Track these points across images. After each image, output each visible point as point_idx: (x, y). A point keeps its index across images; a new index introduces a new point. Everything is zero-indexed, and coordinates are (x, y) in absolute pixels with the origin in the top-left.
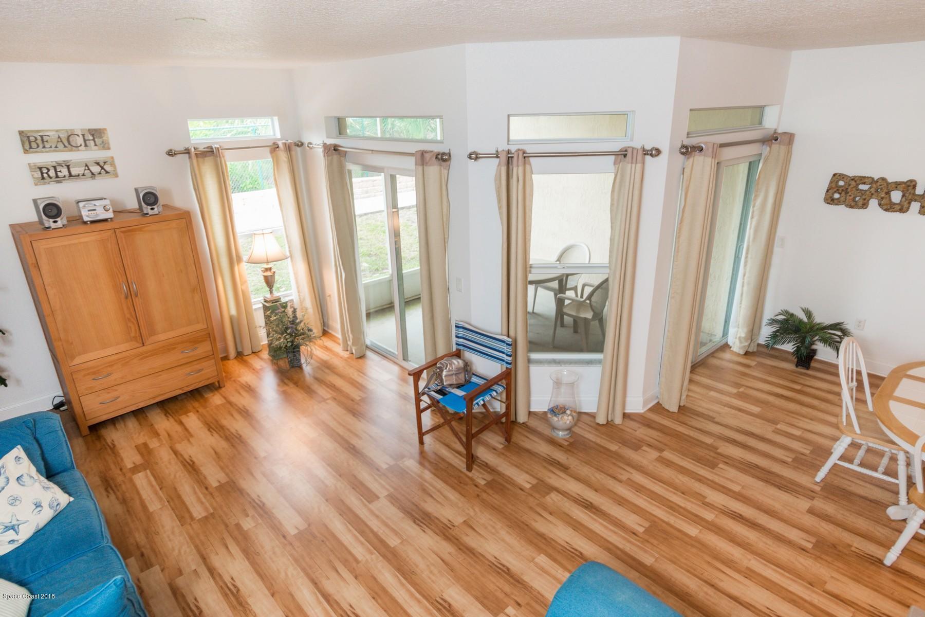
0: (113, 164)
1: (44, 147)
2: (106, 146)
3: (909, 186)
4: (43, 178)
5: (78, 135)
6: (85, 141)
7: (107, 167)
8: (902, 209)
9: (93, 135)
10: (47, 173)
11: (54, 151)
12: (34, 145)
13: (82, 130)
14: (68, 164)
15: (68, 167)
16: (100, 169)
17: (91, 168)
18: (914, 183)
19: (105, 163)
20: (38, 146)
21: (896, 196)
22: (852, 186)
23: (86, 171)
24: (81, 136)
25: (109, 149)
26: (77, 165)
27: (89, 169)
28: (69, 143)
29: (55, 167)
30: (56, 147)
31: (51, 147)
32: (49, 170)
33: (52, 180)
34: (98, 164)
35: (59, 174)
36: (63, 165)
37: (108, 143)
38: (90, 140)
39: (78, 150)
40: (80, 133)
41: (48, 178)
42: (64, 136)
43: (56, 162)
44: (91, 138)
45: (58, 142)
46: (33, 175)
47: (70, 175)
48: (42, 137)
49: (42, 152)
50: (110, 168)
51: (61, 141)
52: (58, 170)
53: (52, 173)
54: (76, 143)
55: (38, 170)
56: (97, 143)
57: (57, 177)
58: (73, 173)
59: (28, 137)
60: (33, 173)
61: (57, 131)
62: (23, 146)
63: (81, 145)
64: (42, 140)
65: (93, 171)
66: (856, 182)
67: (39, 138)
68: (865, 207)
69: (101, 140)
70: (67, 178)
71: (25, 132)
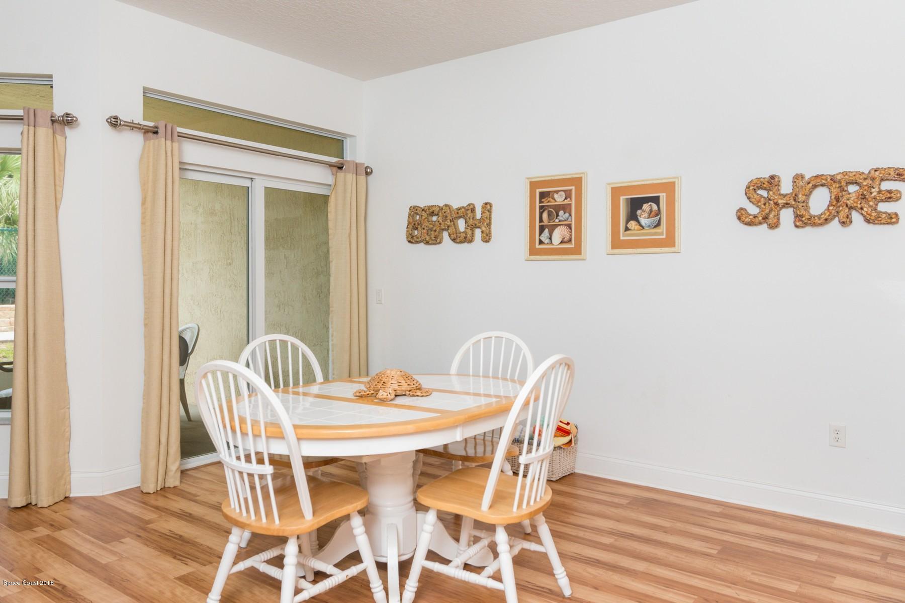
3: (467, 210)
8: (467, 239)
18: (472, 207)
21: (461, 224)
22: (424, 218)
66: (425, 212)
68: (438, 241)
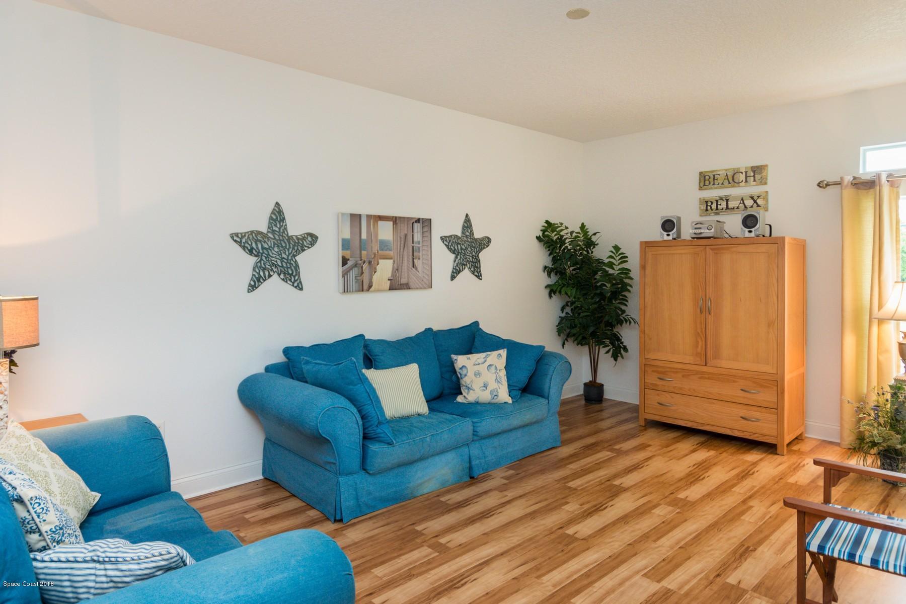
0: (766, 199)
1: (714, 184)
2: (763, 181)
4: (707, 210)
5: (742, 173)
6: (746, 177)
7: (759, 202)
9: (754, 172)
10: (710, 206)
11: (721, 188)
12: (707, 183)
13: (746, 168)
14: (727, 198)
15: (727, 201)
16: (753, 202)
17: (745, 202)
19: (758, 197)
20: (710, 183)
23: (741, 205)
24: (744, 173)
25: (766, 184)
26: (735, 199)
27: (743, 203)
28: (733, 180)
29: (717, 201)
30: (723, 184)
31: (719, 184)
32: (712, 203)
33: (713, 212)
34: (752, 198)
35: (719, 207)
36: (724, 199)
37: (766, 179)
38: (750, 176)
39: (739, 186)
40: (743, 171)
41: (710, 210)
42: (730, 174)
43: (719, 196)
44: (752, 174)
45: (725, 179)
46: (700, 208)
47: (727, 208)
48: (714, 176)
49: (711, 188)
50: (762, 202)
51: (728, 179)
52: (719, 204)
53: (714, 206)
54: (739, 180)
55: (705, 203)
56: (756, 179)
57: (717, 209)
58: (730, 206)
59: (705, 177)
60: (701, 206)
61: (726, 170)
62: (699, 184)
63: (742, 181)
64: (714, 179)
65: (746, 205)
67: (712, 177)
69: (760, 176)
70: (724, 210)
71: (704, 173)
